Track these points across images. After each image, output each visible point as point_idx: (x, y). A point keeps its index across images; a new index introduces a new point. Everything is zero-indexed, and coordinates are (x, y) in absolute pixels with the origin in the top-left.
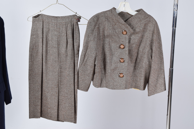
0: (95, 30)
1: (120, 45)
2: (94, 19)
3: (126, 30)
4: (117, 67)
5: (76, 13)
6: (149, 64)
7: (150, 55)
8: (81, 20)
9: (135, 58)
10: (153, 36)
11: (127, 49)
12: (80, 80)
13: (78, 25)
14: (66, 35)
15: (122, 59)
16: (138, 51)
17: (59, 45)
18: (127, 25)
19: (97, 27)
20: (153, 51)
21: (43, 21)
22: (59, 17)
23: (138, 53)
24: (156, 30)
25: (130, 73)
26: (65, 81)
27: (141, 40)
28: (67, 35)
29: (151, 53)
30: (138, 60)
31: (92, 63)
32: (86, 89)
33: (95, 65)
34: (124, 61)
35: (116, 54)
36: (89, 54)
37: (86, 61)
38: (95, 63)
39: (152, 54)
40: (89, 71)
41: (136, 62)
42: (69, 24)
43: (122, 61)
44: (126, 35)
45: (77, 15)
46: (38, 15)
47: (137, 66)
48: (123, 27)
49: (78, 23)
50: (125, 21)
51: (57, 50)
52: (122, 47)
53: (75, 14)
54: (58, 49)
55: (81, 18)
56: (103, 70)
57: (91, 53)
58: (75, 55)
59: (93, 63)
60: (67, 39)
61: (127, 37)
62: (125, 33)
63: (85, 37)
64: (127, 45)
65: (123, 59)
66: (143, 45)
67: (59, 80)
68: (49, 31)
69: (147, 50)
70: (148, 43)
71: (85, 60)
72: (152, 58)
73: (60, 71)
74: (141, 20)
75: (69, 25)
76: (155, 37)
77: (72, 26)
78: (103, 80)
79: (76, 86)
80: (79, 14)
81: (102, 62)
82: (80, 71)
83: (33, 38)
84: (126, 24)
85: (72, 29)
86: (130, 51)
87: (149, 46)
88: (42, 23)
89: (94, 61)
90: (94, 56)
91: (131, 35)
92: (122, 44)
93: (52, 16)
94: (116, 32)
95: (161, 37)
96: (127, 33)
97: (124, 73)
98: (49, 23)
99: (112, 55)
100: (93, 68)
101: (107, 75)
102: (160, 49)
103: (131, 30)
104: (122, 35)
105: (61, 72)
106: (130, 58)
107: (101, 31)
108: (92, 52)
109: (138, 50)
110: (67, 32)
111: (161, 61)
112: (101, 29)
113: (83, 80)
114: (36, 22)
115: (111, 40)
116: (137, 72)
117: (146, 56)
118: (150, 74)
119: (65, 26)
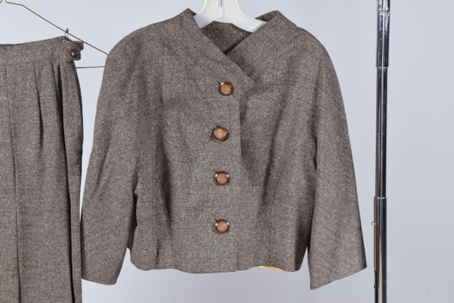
0: (129, 86)
1: (214, 130)
2: (125, 49)
3: (231, 81)
4: (207, 201)
5: (67, 32)
6: (309, 186)
7: (312, 158)
8: (82, 52)
9: (264, 167)
10: (316, 96)
11: (235, 140)
12: (87, 247)
13: (74, 68)
14: (36, 102)
15: (223, 174)
16: (272, 146)
17: (14, 135)
18: (234, 65)
19: (136, 73)
20: (320, 144)
22: (11, 46)
23: (272, 153)
24: (324, 75)
25: (249, 216)
26: (39, 254)
27: (281, 112)
28: (39, 103)
29: (314, 151)
30: (273, 173)
31: (126, 192)
32: (109, 276)
33: (135, 198)
34: (228, 180)
35: (203, 160)
36: (114, 163)
37: (106, 186)
38: (134, 190)
39: (316, 154)
40: (117, 218)
41: (266, 183)
42: (45, 68)
43: (221, 179)
44: (231, 96)
45: (70, 37)
47: (270, 193)
48: (222, 70)
49: (75, 62)
50: (226, 53)
51: (9, 154)
52: (220, 134)
53: (63, 34)
54: (13, 151)
55: (82, 48)
56: (162, 211)
57: (121, 159)
58: (69, 169)
59: (130, 192)
60: (41, 116)
61: (234, 101)
62: (226, 89)
63: (99, 108)
64: (236, 127)
65: (225, 173)
66: (285, 125)
67: (21, 250)
69: (300, 142)
70: (304, 117)
71: (102, 183)
72: (318, 167)
73: (23, 221)
74: (275, 46)
75: (46, 71)
76: (324, 99)
77: (56, 74)
78: (164, 245)
79: (77, 270)
80: (76, 35)
81: (159, 184)
82: (87, 217)
84: (229, 61)
85: (57, 82)
86: (245, 147)
87: (306, 129)
89: (131, 184)
90: (130, 167)
91: (247, 96)
92: (218, 127)
94: (198, 89)
95: (341, 99)
96: (232, 89)
97: (231, 218)
99: (189, 161)
100: (130, 206)
101: (175, 226)
102: (341, 137)
103: (246, 79)
104: (219, 96)
105: (25, 225)
106: (247, 169)
107: (151, 85)
108: (122, 156)
109: (273, 141)
110: (41, 95)
111: (345, 173)
112: (150, 79)
113: (97, 248)
115: (183, 114)
116: (273, 213)
117: (297, 161)
118: (312, 217)
119: (32, 74)
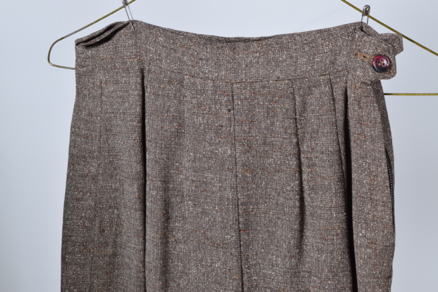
5: (366, 12)
8: (399, 58)
13: (379, 95)
14: (294, 163)
17: (244, 227)
21: (142, 71)
28: (300, 165)
42: (316, 92)
45: (372, 24)
46: (113, 31)
49: (383, 81)
51: (233, 263)
53: (356, 17)
54: (242, 258)
55: (399, 50)
60: (301, 192)
68: (179, 134)
75: (318, 100)
77: (340, 106)
83: (83, 176)
85: (341, 124)
88: (135, 80)
93: (201, 36)
98: (181, 82)
110: (304, 148)
114: (100, 76)
119: (288, 104)
